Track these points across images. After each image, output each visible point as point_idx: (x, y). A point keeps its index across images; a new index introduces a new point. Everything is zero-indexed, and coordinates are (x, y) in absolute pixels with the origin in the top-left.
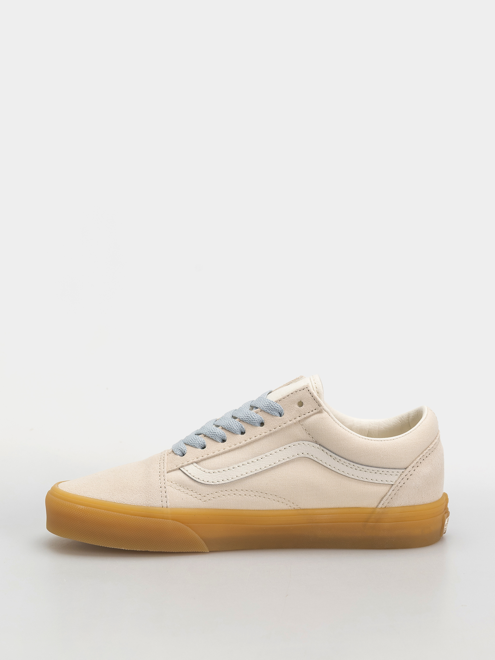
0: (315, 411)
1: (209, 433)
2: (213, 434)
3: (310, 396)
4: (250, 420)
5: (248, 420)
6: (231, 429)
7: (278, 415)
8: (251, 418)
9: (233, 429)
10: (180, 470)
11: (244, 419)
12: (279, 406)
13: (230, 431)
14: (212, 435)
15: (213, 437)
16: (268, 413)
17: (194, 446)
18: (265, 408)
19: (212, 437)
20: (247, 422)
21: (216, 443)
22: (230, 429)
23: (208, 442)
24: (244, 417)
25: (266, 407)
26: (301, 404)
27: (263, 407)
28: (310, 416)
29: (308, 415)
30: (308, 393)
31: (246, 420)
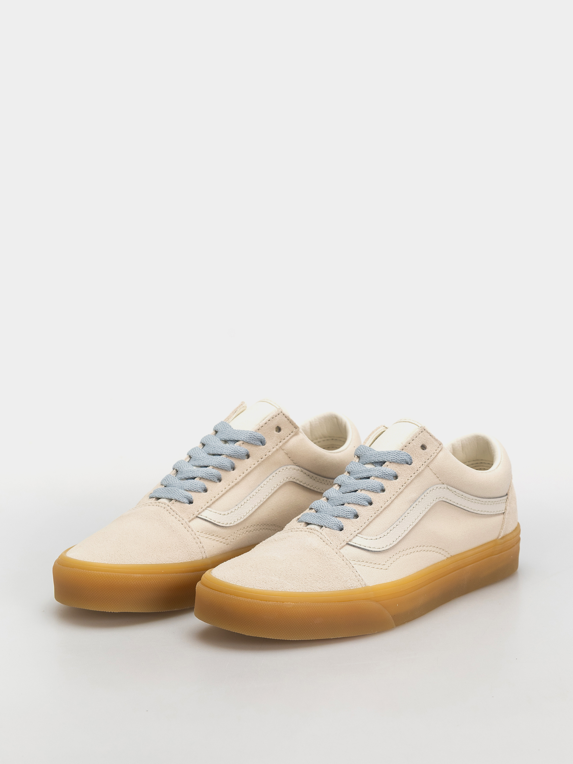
0: (292, 434)
1: (205, 475)
2: (210, 475)
3: (286, 419)
4: (238, 454)
5: (236, 454)
6: (224, 467)
7: (260, 443)
8: (239, 452)
9: (226, 466)
10: (199, 517)
11: (231, 454)
12: (260, 434)
13: (223, 469)
14: (210, 477)
15: (211, 479)
16: (252, 444)
17: (197, 491)
18: (248, 440)
19: (209, 478)
20: (235, 456)
21: (215, 484)
22: (222, 467)
23: (208, 485)
24: (232, 453)
25: (249, 438)
26: (279, 429)
27: (246, 439)
28: (288, 440)
29: (287, 439)
30: (284, 418)
31: (234, 455)
